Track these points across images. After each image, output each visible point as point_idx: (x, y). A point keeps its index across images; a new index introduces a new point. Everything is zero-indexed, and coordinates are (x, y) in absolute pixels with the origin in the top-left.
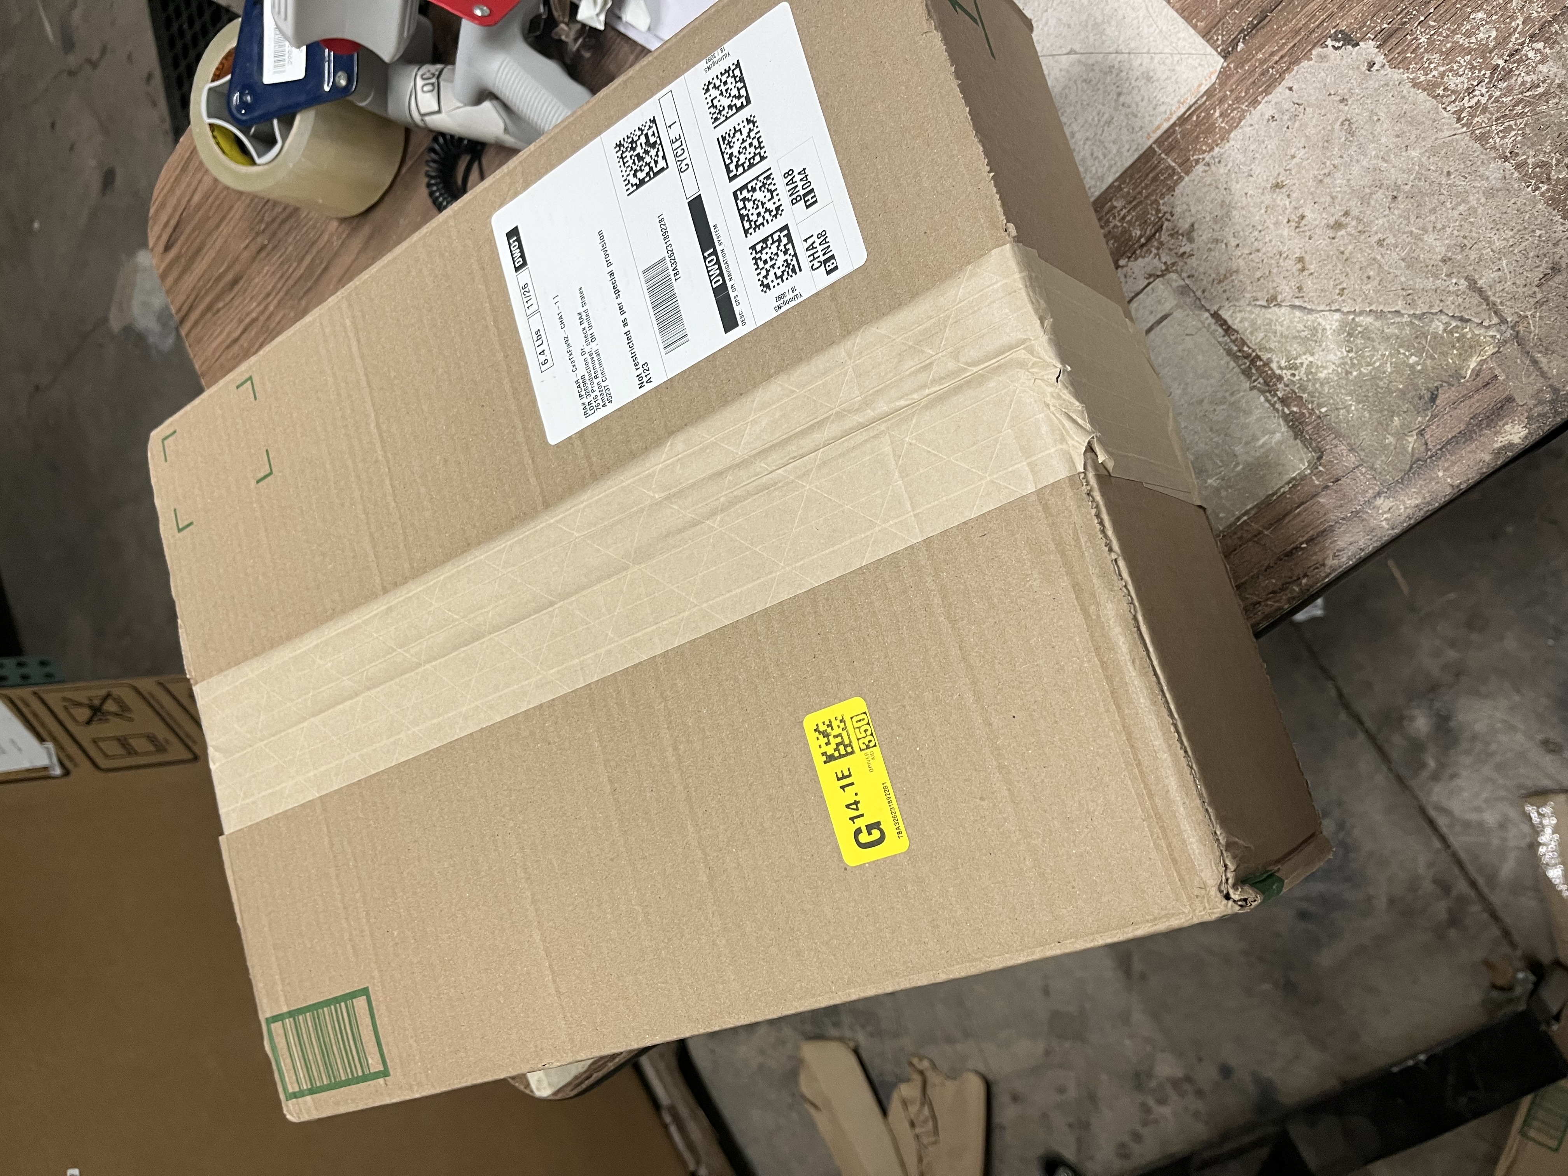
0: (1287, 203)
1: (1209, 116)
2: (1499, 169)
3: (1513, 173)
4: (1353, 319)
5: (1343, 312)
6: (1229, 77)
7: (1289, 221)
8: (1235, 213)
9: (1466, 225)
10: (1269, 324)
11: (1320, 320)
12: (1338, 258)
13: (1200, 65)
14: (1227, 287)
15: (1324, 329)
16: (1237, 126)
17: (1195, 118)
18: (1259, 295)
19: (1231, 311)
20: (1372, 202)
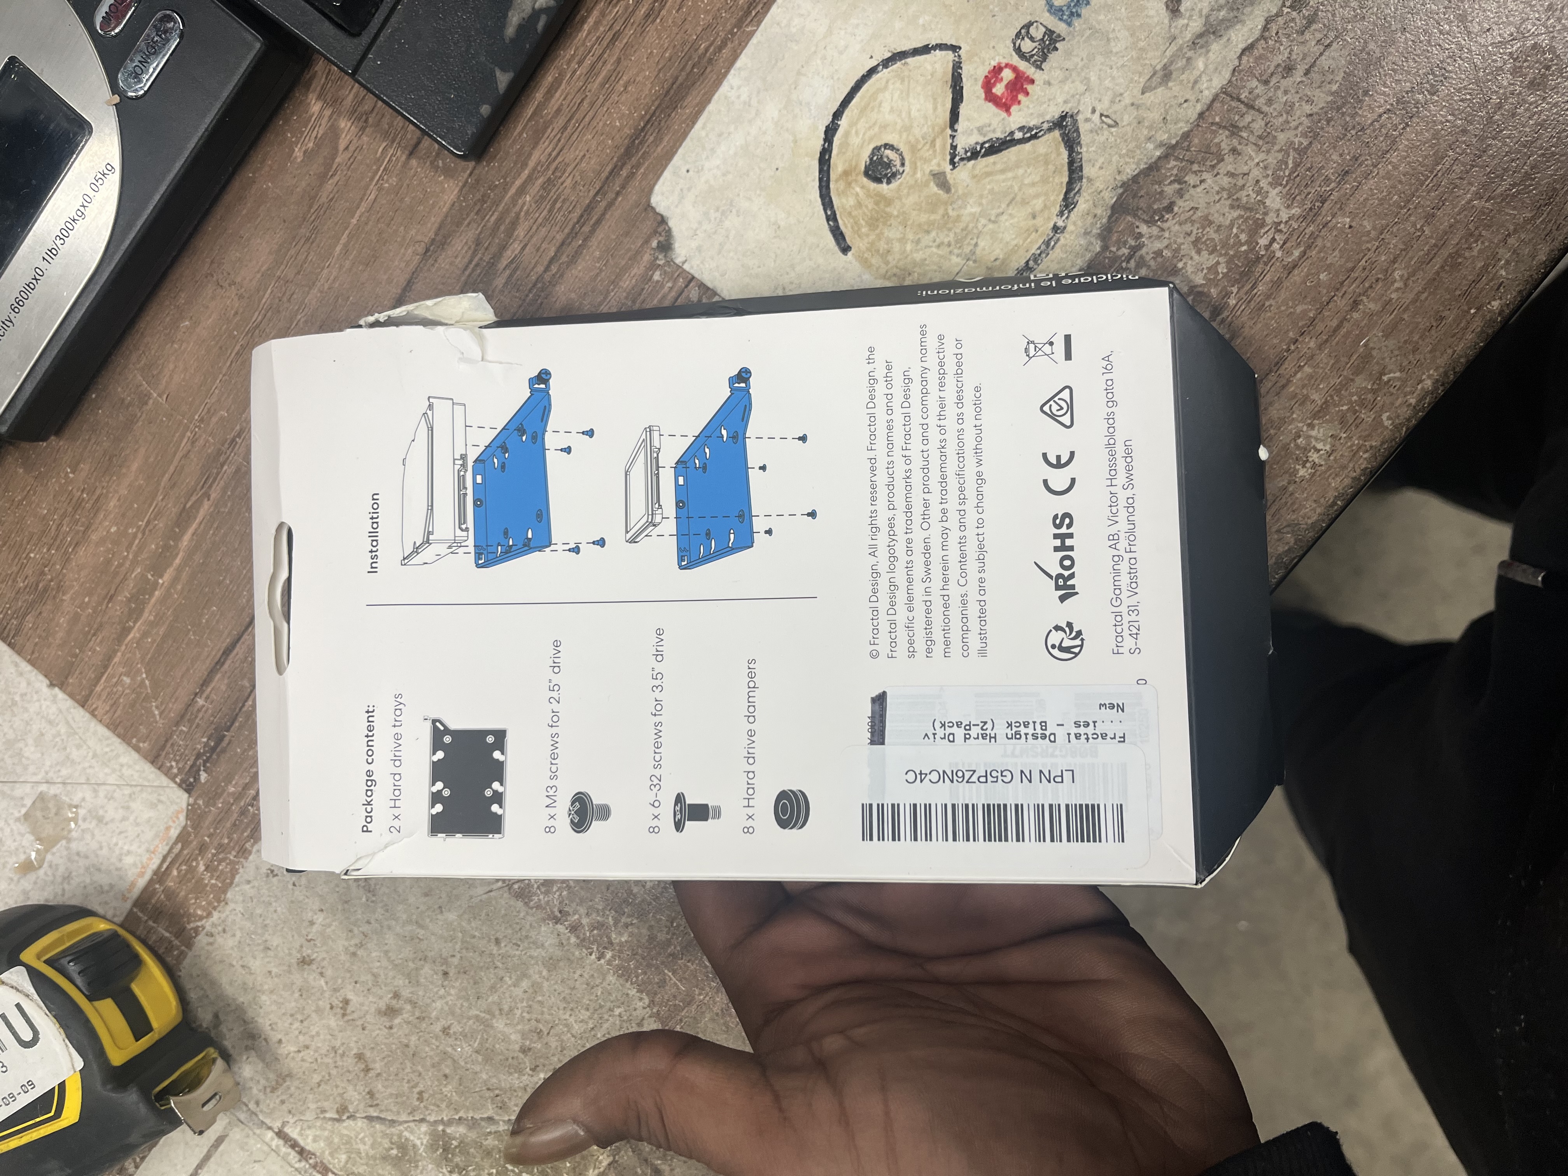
0: (322, 982)
1: (192, 870)
2: (552, 933)
3: (569, 939)
4: (443, 1131)
5: (429, 1122)
6: (202, 817)
7: (332, 1008)
8: (264, 998)
9: (536, 1006)
10: (348, 1142)
11: (406, 1134)
12: (403, 1053)
13: (160, 801)
14: (284, 1097)
15: (414, 1146)
16: (231, 883)
17: (175, 873)
18: (326, 1105)
19: (299, 1128)
20: (422, 980)
